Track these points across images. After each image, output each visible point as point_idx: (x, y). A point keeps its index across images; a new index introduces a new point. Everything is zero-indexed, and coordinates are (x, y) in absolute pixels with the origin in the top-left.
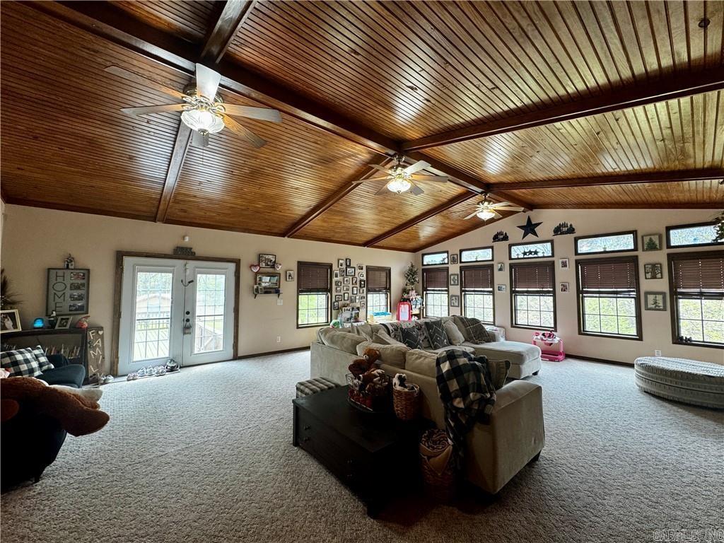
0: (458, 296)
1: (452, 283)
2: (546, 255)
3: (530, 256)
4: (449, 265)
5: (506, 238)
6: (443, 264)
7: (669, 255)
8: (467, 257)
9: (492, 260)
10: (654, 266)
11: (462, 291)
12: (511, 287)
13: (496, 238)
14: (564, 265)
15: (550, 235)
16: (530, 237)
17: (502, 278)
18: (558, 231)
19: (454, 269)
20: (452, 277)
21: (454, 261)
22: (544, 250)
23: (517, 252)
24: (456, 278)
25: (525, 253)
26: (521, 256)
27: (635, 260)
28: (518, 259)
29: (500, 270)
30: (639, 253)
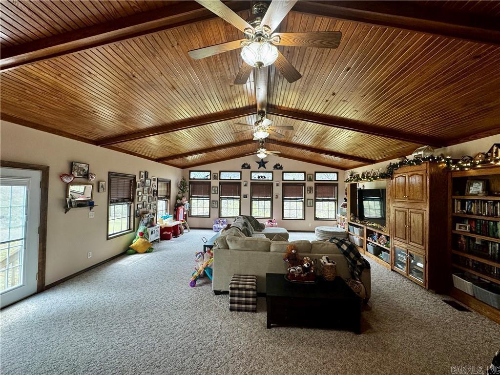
0: (217, 201)
1: (213, 192)
2: (269, 179)
3: (262, 179)
4: (211, 180)
5: (249, 167)
6: (206, 179)
7: (315, 184)
8: (225, 176)
9: (241, 179)
10: (310, 188)
11: (220, 198)
12: (251, 196)
13: (243, 166)
14: (278, 185)
15: (272, 169)
16: (262, 169)
17: (246, 190)
18: (275, 167)
19: (215, 183)
20: (213, 189)
21: (215, 178)
22: (269, 176)
23: (255, 176)
24: (216, 189)
25: (259, 177)
26: (257, 178)
27: (304, 184)
28: (255, 180)
29: (245, 185)
30: (306, 182)
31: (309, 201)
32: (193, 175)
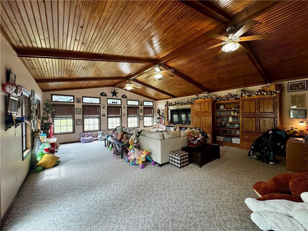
0: (81, 120)
1: (77, 113)
2: (119, 104)
3: (114, 104)
4: (75, 103)
5: (106, 95)
6: (69, 102)
7: (144, 107)
8: (86, 100)
9: (100, 103)
10: (141, 109)
11: (83, 117)
13: (102, 94)
14: (124, 108)
15: (121, 98)
16: (114, 97)
17: (104, 111)
18: (123, 96)
19: (78, 106)
20: (77, 110)
21: (78, 101)
22: (119, 102)
23: (110, 101)
24: (80, 110)
25: (113, 102)
26: (111, 103)
27: (138, 108)
28: (110, 104)
29: (104, 108)
30: (139, 106)
31: (141, 117)
32: (55, 98)
